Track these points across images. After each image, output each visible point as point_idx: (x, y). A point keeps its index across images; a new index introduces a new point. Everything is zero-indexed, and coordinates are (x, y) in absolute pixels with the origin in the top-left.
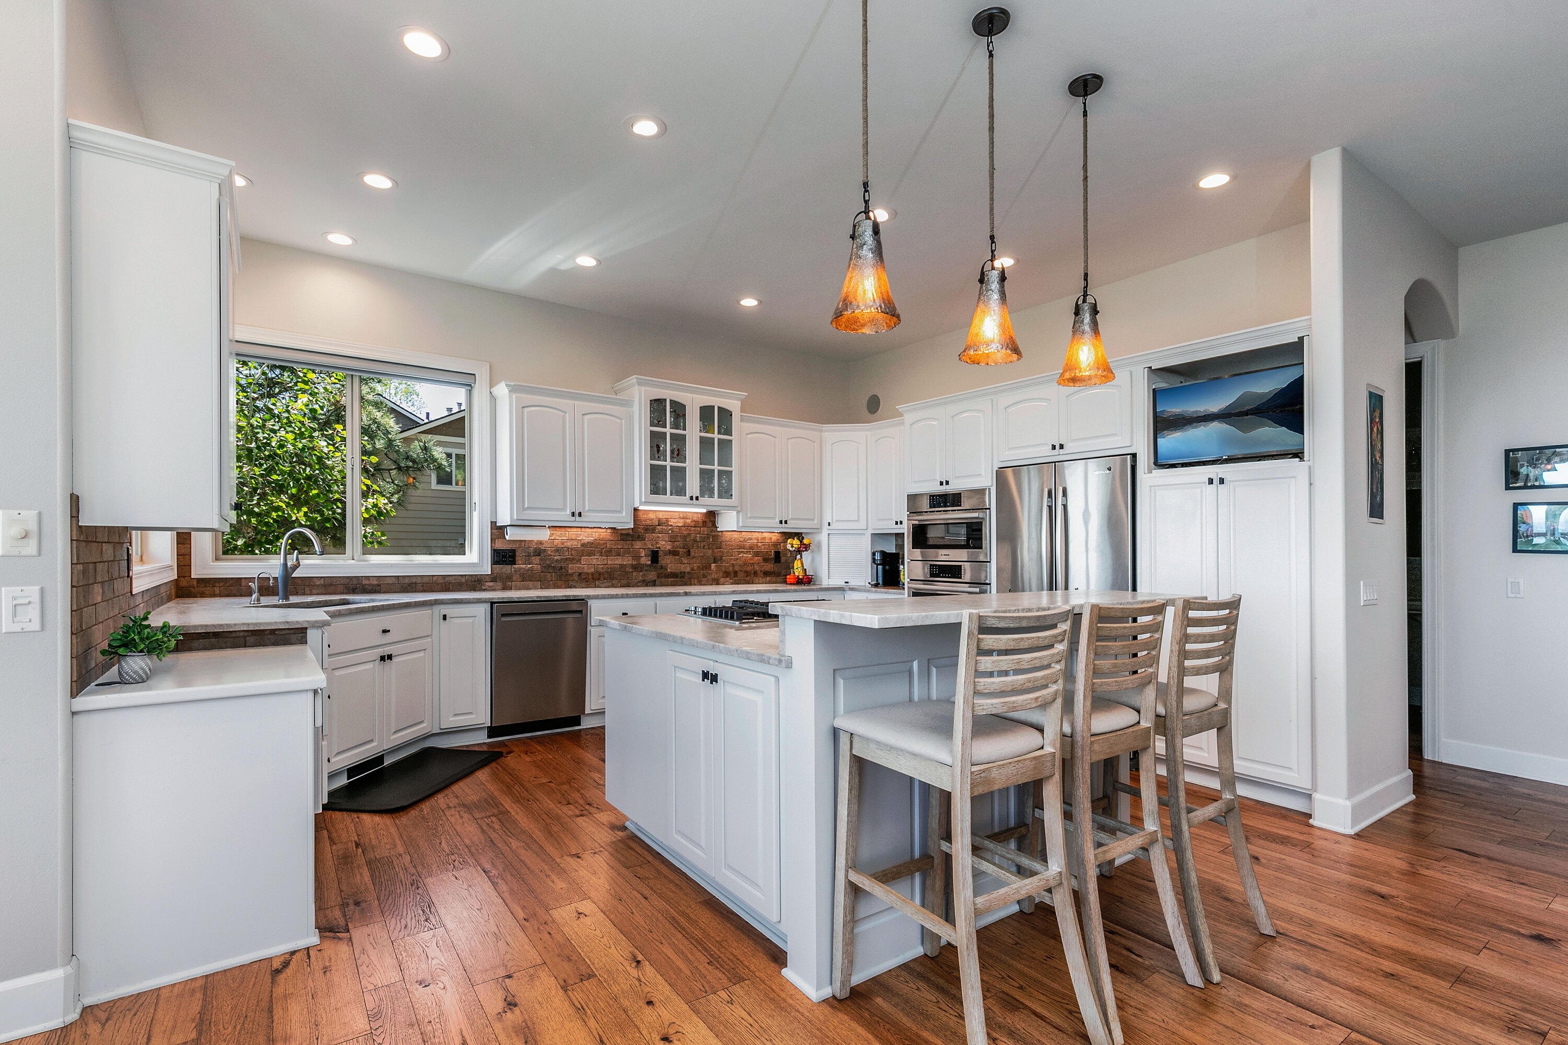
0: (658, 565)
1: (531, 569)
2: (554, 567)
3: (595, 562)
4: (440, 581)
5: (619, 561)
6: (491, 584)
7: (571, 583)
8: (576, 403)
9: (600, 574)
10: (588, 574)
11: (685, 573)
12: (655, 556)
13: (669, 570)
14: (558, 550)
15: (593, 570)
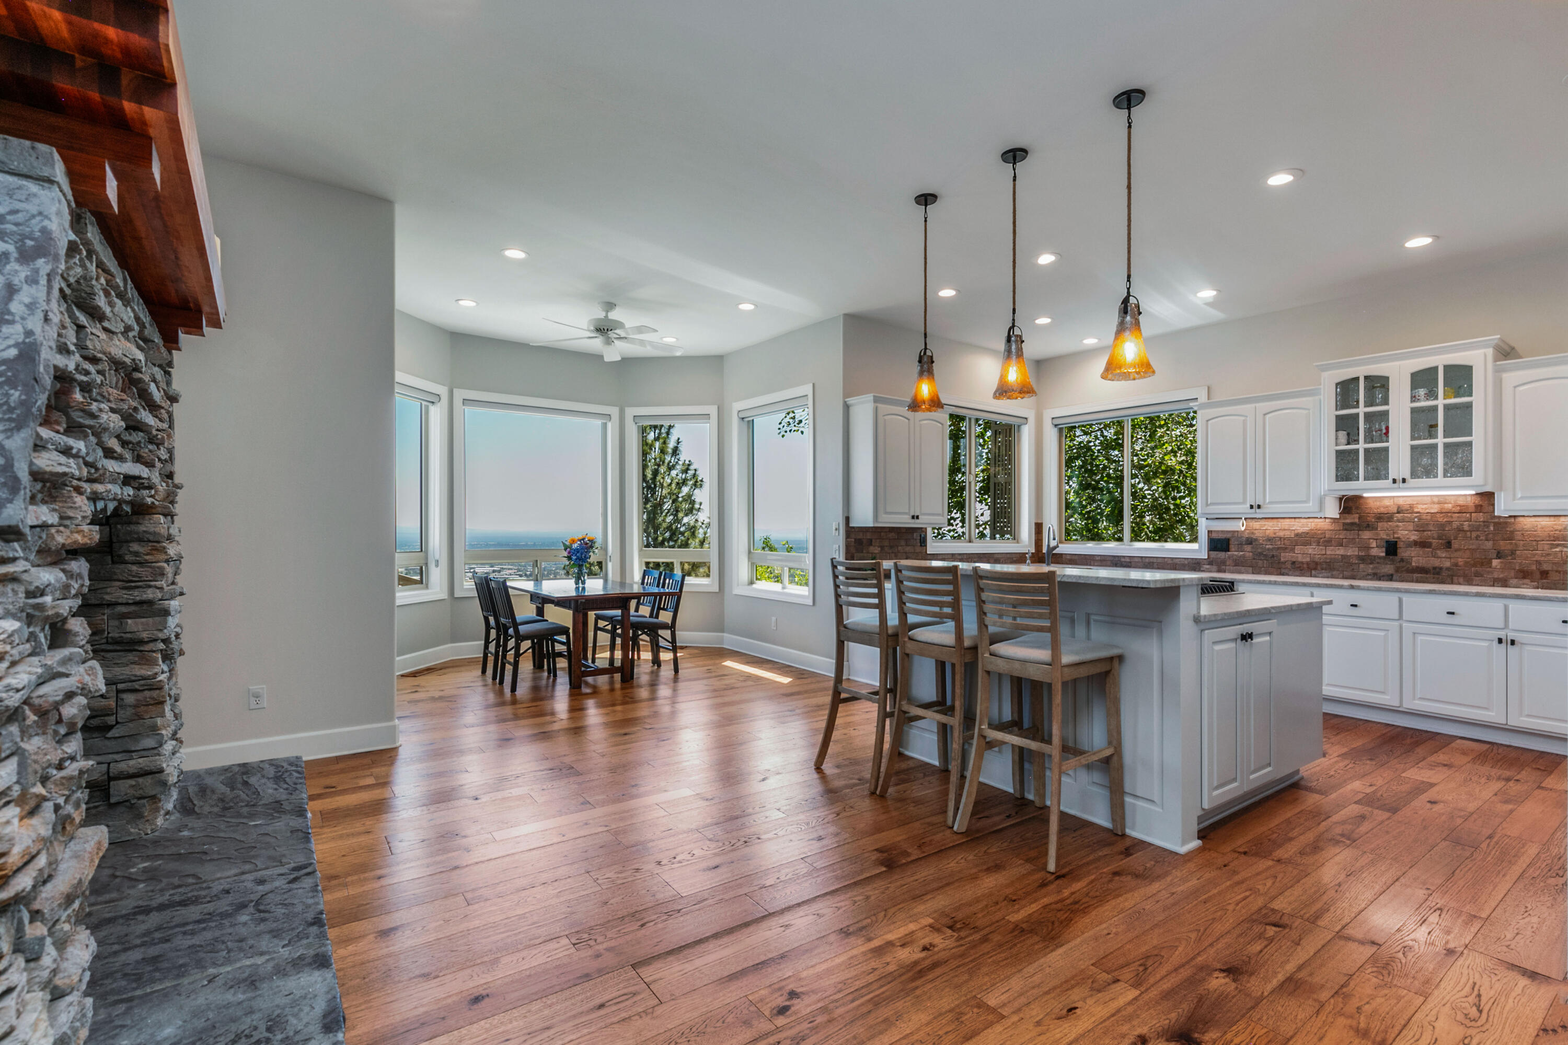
0: (1397, 558)
1: (1244, 556)
2: (1266, 556)
3: (1310, 551)
4: (1170, 561)
5: (1341, 551)
6: (1208, 567)
7: (1283, 571)
8: (1257, 405)
9: (1316, 563)
10: (1302, 563)
11: (1441, 568)
12: (1392, 548)
13: (1414, 564)
14: (1270, 540)
15: (1308, 559)
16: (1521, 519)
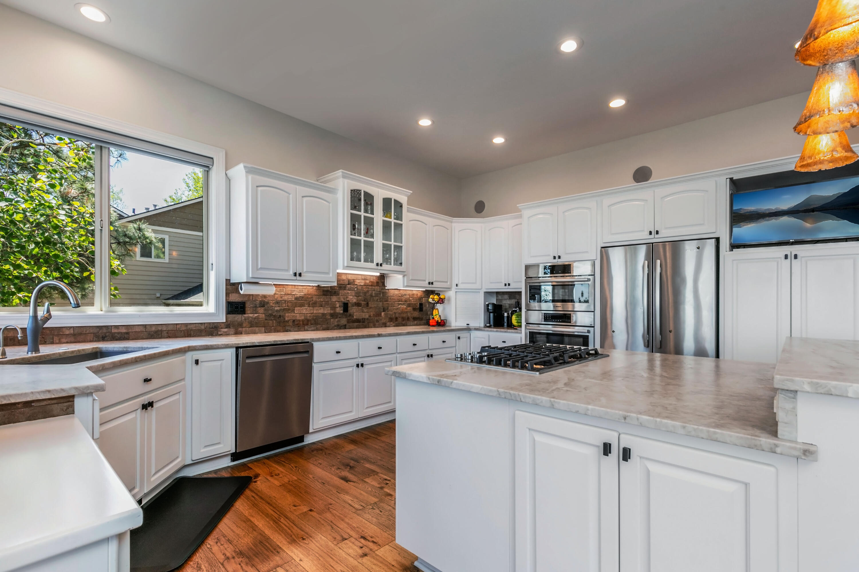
0: (348, 314)
1: (257, 318)
2: (275, 316)
3: (304, 311)
4: (184, 328)
5: (321, 311)
6: (226, 330)
7: (287, 328)
8: (297, 187)
9: (308, 320)
10: (299, 321)
11: (365, 319)
12: (346, 306)
13: (355, 317)
14: (277, 303)
15: (303, 318)
16: (390, 291)
